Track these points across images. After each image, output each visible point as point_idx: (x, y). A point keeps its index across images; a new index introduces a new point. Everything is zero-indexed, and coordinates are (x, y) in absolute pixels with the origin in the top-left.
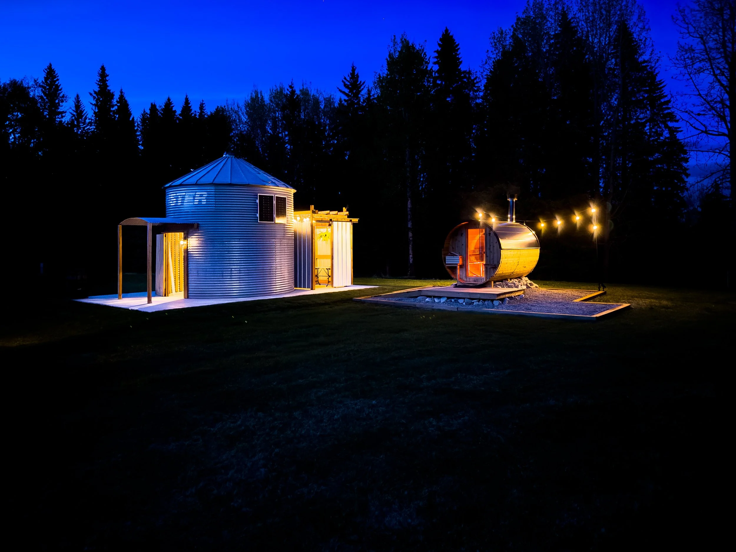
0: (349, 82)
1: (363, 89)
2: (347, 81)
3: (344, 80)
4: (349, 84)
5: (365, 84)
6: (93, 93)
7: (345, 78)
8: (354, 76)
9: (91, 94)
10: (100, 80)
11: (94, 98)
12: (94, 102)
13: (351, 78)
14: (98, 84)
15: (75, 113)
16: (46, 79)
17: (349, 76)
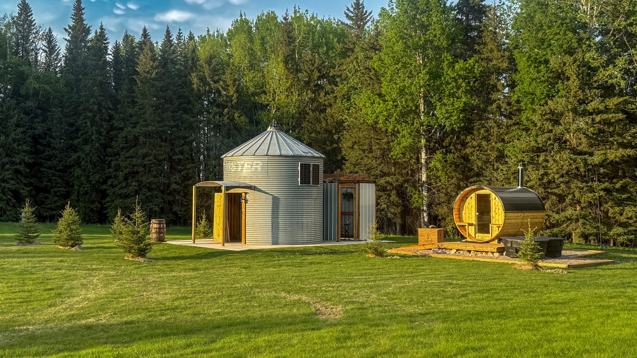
0: (353, 13)
1: (368, 20)
2: (351, 12)
3: (347, 11)
4: (352, 15)
5: (371, 15)
6: (67, 28)
7: (348, 9)
8: (358, 6)
9: (66, 30)
10: (75, 14)
11: (69, 33)
12: (68, 38)
13: (354, 9)
14: (73, 19)
15: (47, 50)
16: (20, 14)
17: (352, 6)
